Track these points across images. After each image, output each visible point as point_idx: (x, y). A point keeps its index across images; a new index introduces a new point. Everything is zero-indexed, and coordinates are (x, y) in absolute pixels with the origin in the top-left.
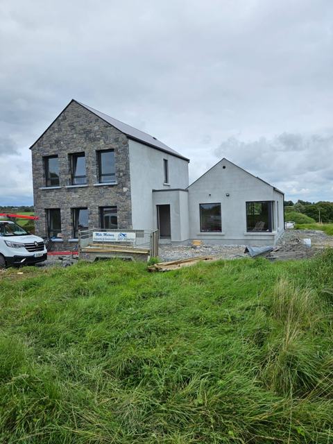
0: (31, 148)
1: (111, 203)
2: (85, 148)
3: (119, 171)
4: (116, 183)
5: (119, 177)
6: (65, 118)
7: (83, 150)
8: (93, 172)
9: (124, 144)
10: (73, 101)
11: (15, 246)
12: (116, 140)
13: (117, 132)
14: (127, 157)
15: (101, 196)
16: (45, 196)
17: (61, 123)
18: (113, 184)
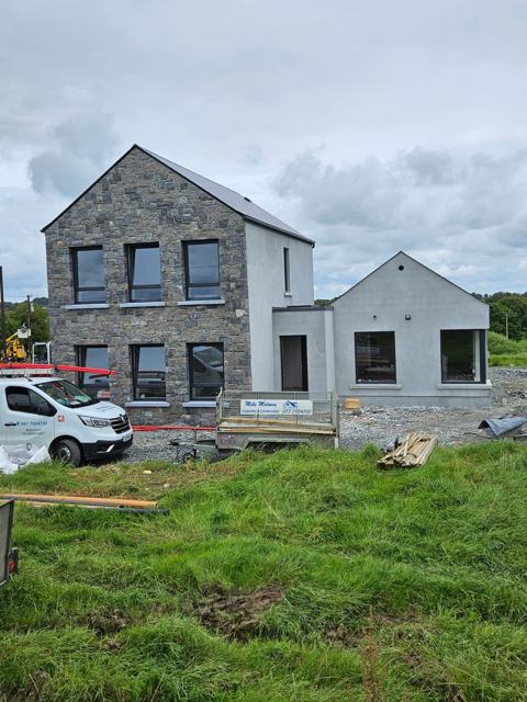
0: (43, 231)
1: (212, 337)
2: (159, 236)
3: (229, 280)
4: (223, 302)
5: (228, 289)
6: (118, 178)
7: (157, 239)
8: (175, 281)
9: (239, 231)
10: (135, 147)
11: (97, 423)
12: (223, 224)
13: (225, 209)
14: (243, 255)
15: (192, 323)
16: (74, 321)
17: (111, 186)
18: (217, 302)
